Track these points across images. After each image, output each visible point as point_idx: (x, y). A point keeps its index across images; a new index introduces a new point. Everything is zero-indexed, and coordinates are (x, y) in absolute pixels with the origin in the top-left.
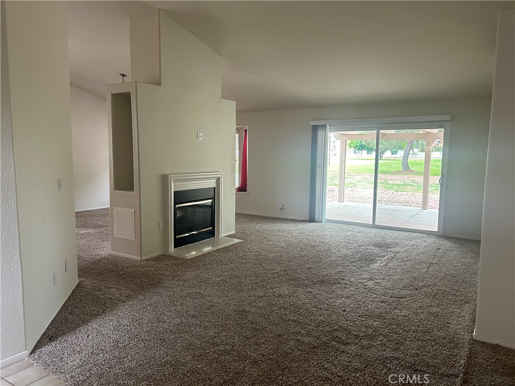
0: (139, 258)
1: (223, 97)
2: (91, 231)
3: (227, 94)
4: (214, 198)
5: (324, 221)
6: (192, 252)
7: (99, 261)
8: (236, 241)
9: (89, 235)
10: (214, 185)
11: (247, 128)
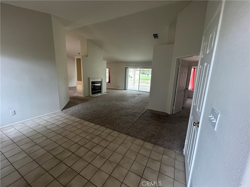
0: (83, 96)
1: (103, 60)
2: (72, 91)
3: (104, 59)
4: (101, 83)
5: (128, 90)
6: (96, 95)
7: (74, 97)
8: (106, 93)
9: (71, 92)
10: (101, 80)
11: (110, 67)
